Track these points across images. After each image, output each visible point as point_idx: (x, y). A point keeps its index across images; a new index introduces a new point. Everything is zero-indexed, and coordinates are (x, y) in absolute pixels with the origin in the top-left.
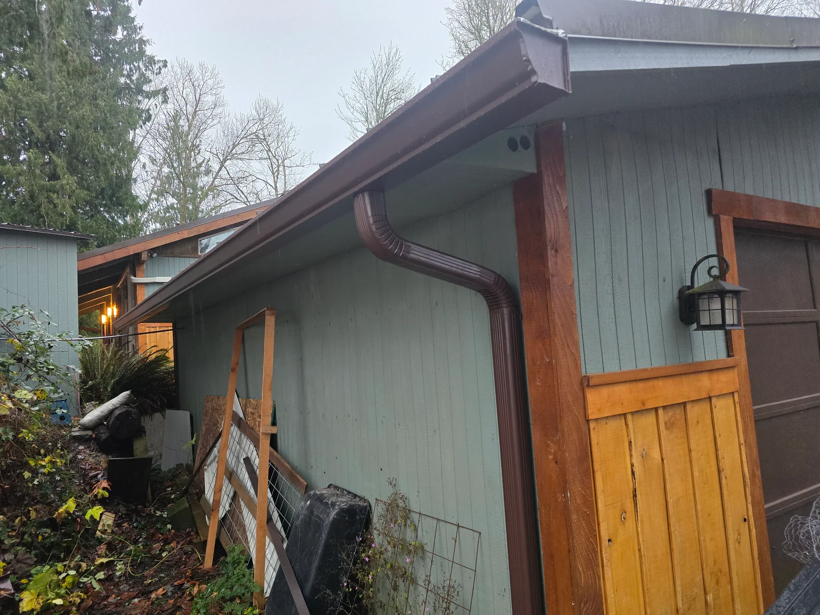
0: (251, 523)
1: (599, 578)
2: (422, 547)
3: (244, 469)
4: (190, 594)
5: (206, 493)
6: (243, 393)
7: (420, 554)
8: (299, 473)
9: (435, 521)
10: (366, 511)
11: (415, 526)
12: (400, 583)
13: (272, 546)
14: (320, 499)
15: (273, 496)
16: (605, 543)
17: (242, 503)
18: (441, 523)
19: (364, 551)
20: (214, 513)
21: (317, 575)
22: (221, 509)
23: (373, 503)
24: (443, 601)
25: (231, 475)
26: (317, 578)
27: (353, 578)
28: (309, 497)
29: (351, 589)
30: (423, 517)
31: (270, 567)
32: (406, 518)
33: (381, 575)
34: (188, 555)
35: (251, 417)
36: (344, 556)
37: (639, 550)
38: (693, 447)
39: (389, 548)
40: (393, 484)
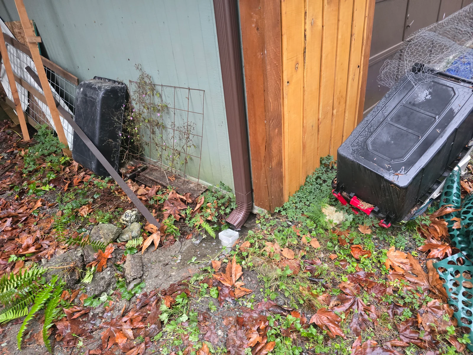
0: (46, 109)
1: (281, 106)
2: (167, 106)
3: (29, 76)
4: (20, 156)
5: (8, 95)
6: (6, 18)
7: (166, 111)
8: (69, 72)
9: (173, 89)
10: (124, 90)
11: (160, 95)
12: (156, 129)
13: (66, 121)
14: (89, 86)
15: (56, 90)
16: (285, 83)
17: (36, 98)
18: (177, 89)
19: (128, 115)
20: (17, 107)
21: (100, 132)
22: (23, 105)
23: (127, 83)
24: (185, 135)
25: (21, 81)
26: (101, 134)
27: (125, 131)
28: (82, 86)
29: (125, 138)
30: (164, 88)
31: (69, 134)
32: (153, 90)
33: (143, 127)
34: (11, 135)
35: (19, 36)
36: (115, 118)
37: (304, 87)
38: (341, 18)
39: (145, 110)
40: (139, 68)
